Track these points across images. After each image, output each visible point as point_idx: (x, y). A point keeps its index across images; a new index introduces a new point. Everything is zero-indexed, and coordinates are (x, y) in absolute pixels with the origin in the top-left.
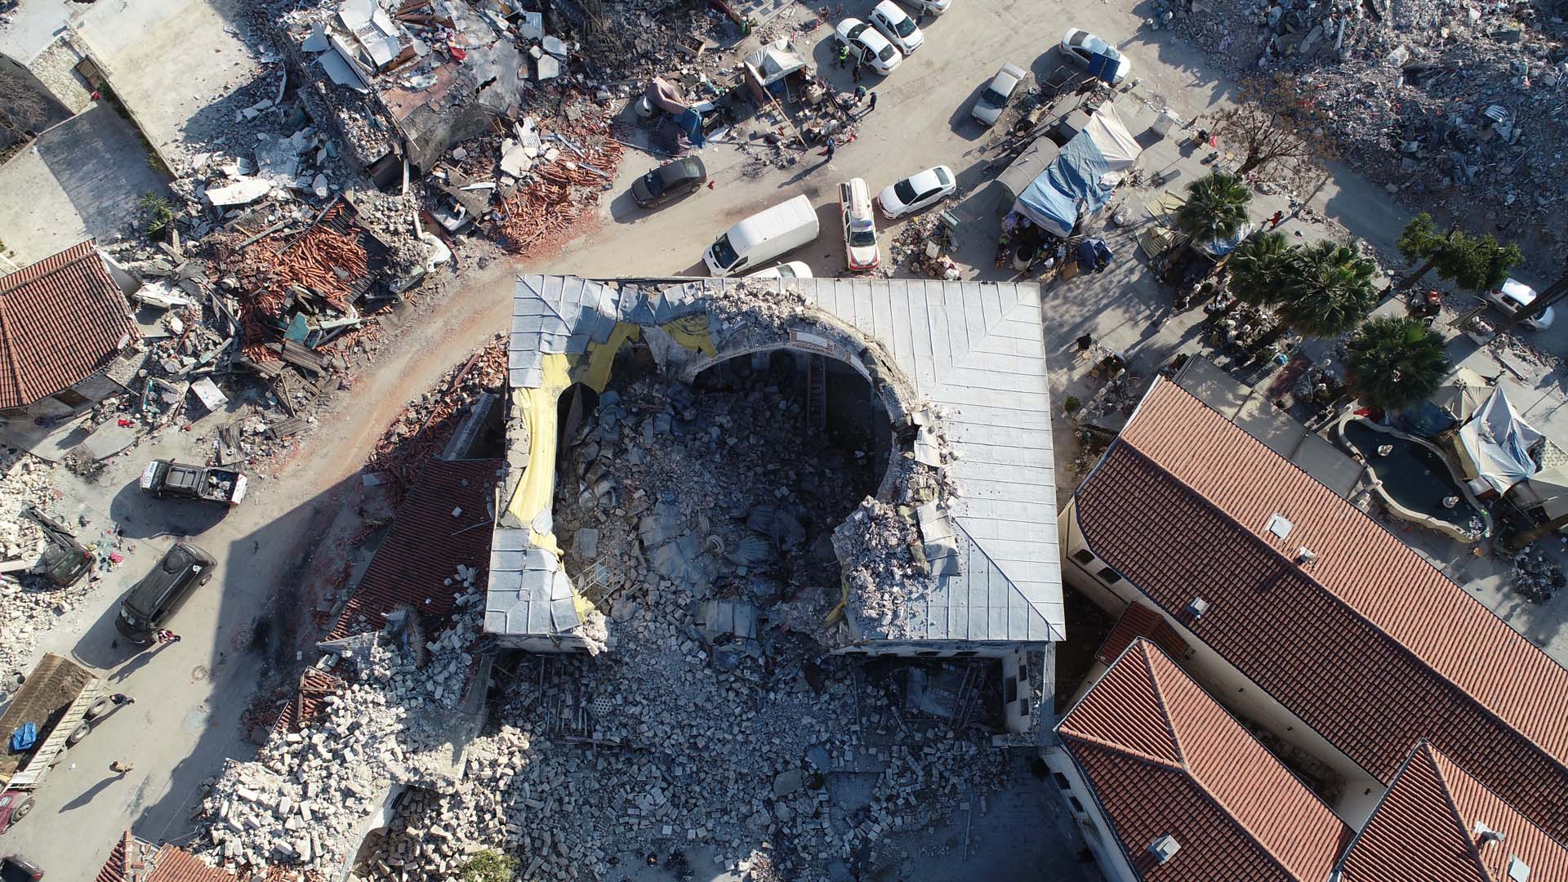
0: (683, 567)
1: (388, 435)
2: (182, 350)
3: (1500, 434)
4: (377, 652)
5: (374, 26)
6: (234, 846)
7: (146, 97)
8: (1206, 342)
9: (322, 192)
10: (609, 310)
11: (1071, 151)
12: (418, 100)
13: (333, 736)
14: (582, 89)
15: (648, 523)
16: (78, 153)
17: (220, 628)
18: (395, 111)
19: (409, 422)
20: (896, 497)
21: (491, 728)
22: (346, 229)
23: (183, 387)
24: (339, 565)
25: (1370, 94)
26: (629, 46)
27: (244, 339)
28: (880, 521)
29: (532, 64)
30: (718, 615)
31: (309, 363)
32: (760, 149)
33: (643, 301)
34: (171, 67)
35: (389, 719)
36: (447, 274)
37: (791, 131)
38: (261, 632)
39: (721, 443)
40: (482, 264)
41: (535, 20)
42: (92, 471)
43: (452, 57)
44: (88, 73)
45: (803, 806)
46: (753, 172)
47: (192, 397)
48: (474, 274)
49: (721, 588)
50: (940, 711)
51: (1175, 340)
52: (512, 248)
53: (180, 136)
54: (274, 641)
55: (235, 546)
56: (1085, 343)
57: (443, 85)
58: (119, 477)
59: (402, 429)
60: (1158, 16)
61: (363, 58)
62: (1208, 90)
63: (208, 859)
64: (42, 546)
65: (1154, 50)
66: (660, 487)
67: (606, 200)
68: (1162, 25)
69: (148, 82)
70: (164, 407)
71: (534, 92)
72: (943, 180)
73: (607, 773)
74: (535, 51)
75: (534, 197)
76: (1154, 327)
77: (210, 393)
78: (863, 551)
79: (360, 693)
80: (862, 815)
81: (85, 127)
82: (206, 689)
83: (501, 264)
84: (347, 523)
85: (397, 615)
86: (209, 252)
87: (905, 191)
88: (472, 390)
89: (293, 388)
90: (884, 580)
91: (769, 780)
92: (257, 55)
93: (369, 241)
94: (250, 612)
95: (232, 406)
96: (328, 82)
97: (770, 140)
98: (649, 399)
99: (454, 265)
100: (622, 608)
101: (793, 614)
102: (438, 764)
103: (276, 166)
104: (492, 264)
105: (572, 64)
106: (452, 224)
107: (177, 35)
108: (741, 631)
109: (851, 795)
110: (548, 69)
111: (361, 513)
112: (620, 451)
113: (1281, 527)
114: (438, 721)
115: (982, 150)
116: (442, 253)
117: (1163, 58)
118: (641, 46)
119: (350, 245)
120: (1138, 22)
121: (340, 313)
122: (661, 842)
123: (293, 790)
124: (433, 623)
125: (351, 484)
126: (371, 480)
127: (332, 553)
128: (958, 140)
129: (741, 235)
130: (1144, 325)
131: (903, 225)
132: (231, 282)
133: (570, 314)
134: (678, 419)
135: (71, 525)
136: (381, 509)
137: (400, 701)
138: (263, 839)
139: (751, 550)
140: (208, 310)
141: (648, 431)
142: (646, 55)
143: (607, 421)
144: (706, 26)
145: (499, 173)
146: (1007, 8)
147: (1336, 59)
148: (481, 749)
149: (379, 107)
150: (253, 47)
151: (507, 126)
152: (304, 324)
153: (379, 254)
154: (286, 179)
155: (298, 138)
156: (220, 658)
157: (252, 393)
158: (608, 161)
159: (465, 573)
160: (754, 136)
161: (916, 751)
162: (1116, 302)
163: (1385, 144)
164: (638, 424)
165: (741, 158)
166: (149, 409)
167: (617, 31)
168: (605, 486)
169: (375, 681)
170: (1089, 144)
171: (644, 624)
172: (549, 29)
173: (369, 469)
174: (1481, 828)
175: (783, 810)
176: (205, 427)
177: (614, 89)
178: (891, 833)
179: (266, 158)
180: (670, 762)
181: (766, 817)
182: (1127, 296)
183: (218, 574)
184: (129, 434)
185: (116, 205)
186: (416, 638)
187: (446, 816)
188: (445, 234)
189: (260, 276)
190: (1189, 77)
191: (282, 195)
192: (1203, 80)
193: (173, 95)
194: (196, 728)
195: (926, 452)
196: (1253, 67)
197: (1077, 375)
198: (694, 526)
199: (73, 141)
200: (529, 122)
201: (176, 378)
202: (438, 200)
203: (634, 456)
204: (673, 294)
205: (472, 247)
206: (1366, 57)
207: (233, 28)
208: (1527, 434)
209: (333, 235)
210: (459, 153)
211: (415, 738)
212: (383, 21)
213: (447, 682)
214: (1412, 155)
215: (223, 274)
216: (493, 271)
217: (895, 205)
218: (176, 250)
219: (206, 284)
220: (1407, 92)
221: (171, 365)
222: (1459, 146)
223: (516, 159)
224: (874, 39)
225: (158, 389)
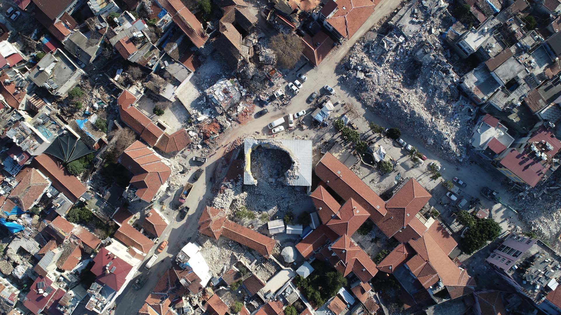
0: (266, 174)
1: (225, 152)
2: (196, 141)
3: (380, 153)
4: (230, 185)
5: (219, 94)
6: (217, 207)
7: (183, 99)
8: (341, 138)
9: (213, 117)
10: (257, 143)
11: (323, 109)
12: (226, 104)
13: (226, 194)
14: (249, 96)
15: (261, 168)
16: (175, 108)
17: (206, 179)
18: (223, 107)
19: (227, 150)
20: (292, 170)
21: (243, 192)
22: (217, 123)
23: (196, 146)
24: (220, 170)
25: (372, 97)
26: (256, 88)
27: (204, 139)
28: (290, 173)
29: (241, 94)
30: (271, 180)
31: (213, 142)
32: (276, 106)
33: (261, 142)
34: (186, 94)
35: (233, 193)
36: (231, 127)
37: (281, 103)
38: (211, 179)
39: (271, 156)
40: (235, 125)
41: (242, 87)
42: (185, 157)
43: (230, 97)
44: (176, 98)
45: (281, 201)
46: (275, 110)
47: (197, 147)
48: (234, 127)
49: (271, 176)
50: (299, 190)
51: (336, 138)
52: (240, 123)
53: (190, 106)
54: (213, 180)
55: (206, 168)
56: (322, 139)
57: (230, 102)
58: (189, 158)
59: (227, 151)
60: (341, 81)
61: (218, 100)
62: (347, 95)
63: (214, 208)
64: (182, 168)
65: (339, 87)
66: (263, 163)
67: (253, 115)
68: (341, 83)
69: (183, 97)
70: (194, 148)
71: (241, 98)
72: (304, 113)
73: (257, 197)
74: (242, 92)
75: (242, 115)
76: (333, 136)
77: (200, 146)
78: (288, 176)
79: (228, 189)
80: (288, 202)
81: (175, 104)
82: (205, 186)
83: (238, 125)
84: (220, 165)
85: (232, 180)
86: (198, 127)
87: (298, 115)
88: (236, 146)
89: (211, 146)
90: (290, 179)
91: (277, 198)
92: (199, 92)
93: (220, 124)
94: (209, 177)
95: (203, 148)
96: (213, 103)
97: (278, 104)
98: (261, 150)
99: (231, 126)
100: (259, 179)
101: (280, 180)
102: (237, 197)
103: (206, 113)
104: (237, 126)
105: (247, 92)
106: (231, 120)
107: (186, 88)
108: (273, 182)
109: (287, 200)
110: (244, 94)
111: (222, 163)
112: (258, 158)
113: (339, 172)
114: (237, 192)
115: (310, 106)
116: (230, 124)
117: (341, 89)
118: (258, 88)
119: (217, 125)
120: (338, 82)
121: (216, 134)
122: (264, 205)
123: (223, 201)
124: (236, 181)
125: (220, 159)
126: (223, 158)
127: (219, 168)
128: (307, 104)
129: (273, 123)
130: (332, 135)
131: (297, 119)
132: (201, 131)
133: (252, 144)
134: (265, 154)
135: (184, 165)
136: (225, 162)
137: (233, 191)
138: (220, 206)
139: (275, 172)
140: (199, 135)
141: (261, 155)
142: (258, 89)
143: (256, 154)
144: (268, 83)
145: (237, 112)
146: (316, 79)
147: (368, 91)
148: (242, 195)
149: (221, 106)
150: (198, 90)
151: (238, 104)
152: (212, 137)
153: (221, 126)
154: (207, 115)
155: (209, 109)
156: (206, 182)
157: (205, 146)
158: (253, 108)
159: (240, 175)
160: (275, 104)
161: (295, 195)
162: (328, 132)
163: (373, 106)
164: (260, 154)
165: (273, 108)
166: (192, 149)
167: (254, 86)
168: (256, 162)
169: (230, 188)
170: (326, 108)
171: (261, 180)
172: (244, 88)
173: (222, 157)
174: (355, 207)
175: (278, 202)
176: (199, 151)
177: (253, 95)
178: (292, 204)
179: (204, 112)
180: (264, 196)
181: (276, 203)
182: (330, 131)
183: (205, 171)
184: (189, 152)
185: (182, 117)
186: (235, 183)
187: (238, 202)
188: (229, 121)
189: (205, 130)
190: (345, 92)
191: (207, 118)
192: (347, 93)
193: (187, 99)
194: (205, 191)
195: (296, 165)
196: (355, 91)
197: (321, 143)
198: (267, 168)
199: (174, 107)
200: (241, 103)
201: (195, 144)
202: (229, 116)
203: (259, 158)
204: (265, 142)
205: (234, 123)
206: (372, 90)
207: (194, 86)
208: (383, 153)
209: (215, 124)
210: (231, 109)
211: (235, 194)
212: (221, 93)
213: (239, 188)
214: (376, 108)
215: (200, 130)
216: (237, 127)
217: (296, 116)
218: (193, 126)
219: (198, 132)
220: (378, 97)
221: (195, 143)
222: (382, 108)
223: (240, 109)
224: (294, 88)
225: (193, 146)
